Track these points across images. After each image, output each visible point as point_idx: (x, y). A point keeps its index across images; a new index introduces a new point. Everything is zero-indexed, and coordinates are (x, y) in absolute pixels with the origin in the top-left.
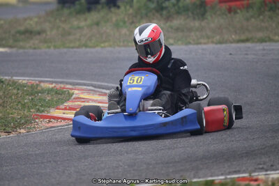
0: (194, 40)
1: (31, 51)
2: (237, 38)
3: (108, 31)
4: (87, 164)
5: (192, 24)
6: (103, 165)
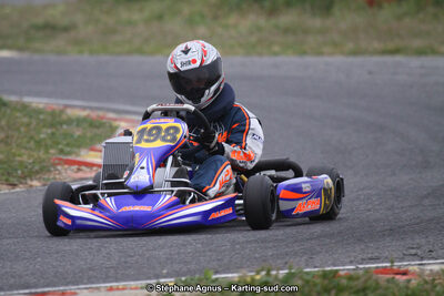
5: (310, 23)
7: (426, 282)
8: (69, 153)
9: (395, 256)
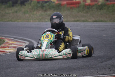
2: (74, 20)
3: (21, 15)
4: (10, 71)
6: (16, 71)
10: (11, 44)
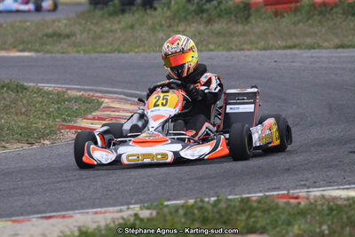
0: (236, 46)
1: (59, 55)
2: (284, 44)
3: (143, 35)
4: (114, 178)
5: (235, 28)
6: (131, 180)
7: (311, 204)
8: (70, 121)
9: (291, 186)
10: (118, 110)
